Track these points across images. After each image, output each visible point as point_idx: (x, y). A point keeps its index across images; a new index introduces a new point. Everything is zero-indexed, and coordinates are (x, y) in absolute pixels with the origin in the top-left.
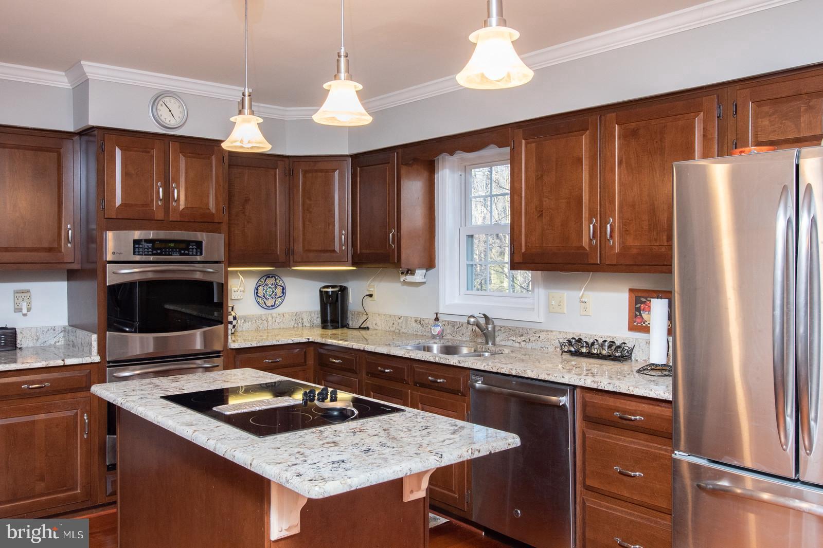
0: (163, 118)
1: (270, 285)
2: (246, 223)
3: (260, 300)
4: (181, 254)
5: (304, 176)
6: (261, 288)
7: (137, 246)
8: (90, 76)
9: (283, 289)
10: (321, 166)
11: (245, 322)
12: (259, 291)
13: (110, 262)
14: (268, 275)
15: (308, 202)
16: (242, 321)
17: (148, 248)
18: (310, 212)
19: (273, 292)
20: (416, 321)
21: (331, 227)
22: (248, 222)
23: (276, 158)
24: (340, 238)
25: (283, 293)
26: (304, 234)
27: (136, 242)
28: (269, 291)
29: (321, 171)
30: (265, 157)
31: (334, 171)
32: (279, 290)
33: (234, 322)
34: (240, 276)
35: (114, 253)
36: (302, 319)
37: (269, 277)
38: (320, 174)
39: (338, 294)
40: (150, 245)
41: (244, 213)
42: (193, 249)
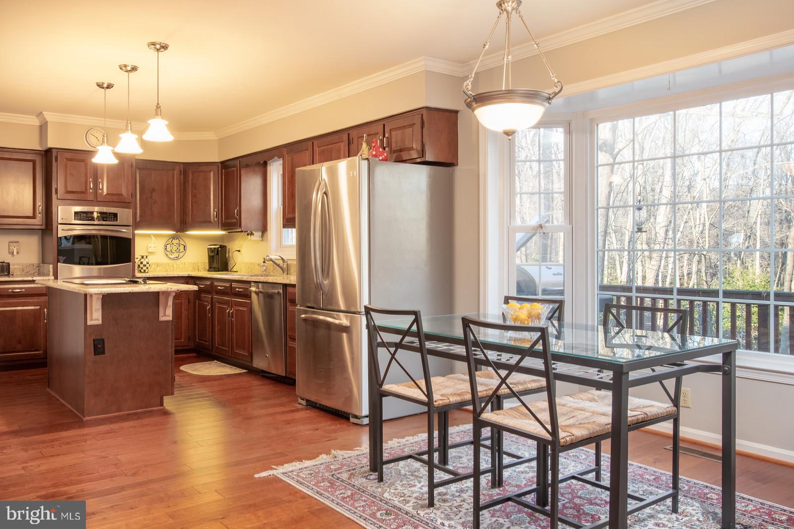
0: (92, 142)
1: (175, 244)
2: (153, 204)
3: (168, 253)
4: (104, 221)
5: (193, 175)
6: (168, 246)
7: (76, 215)
8: (48, 119)
9: (184, 247)
10: (203, 168)
11: (157, 266)
12: (167, 248)
13: (61, 224)
14: (173, 237)
15: (195, 191)
16: (156, 266)
17: (83, 217)
18: (196, 197)
19: (178, 248)
20: (258, 265)
21: (208, 206)
22: (154, 204)
23: (174, 164)
24: (214, 213)
25: (184, 249)
26: (192, 211)
27: (76, 213)
28: (175, 248)
29: (202, 171)
30: (166, 164)
31: (210, 171)
32: (182, 248)
33: (148, 265)
34: (153, 238)
35: (62, 219)
36: (198, 267)
37: (174, 239)
38: (201, 174)
39: (218, 250)
40: (85, 215)
41: (151, 198)
42: (111, 218)
